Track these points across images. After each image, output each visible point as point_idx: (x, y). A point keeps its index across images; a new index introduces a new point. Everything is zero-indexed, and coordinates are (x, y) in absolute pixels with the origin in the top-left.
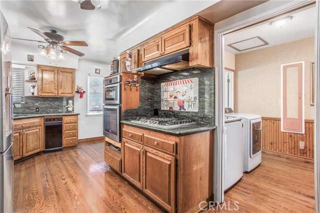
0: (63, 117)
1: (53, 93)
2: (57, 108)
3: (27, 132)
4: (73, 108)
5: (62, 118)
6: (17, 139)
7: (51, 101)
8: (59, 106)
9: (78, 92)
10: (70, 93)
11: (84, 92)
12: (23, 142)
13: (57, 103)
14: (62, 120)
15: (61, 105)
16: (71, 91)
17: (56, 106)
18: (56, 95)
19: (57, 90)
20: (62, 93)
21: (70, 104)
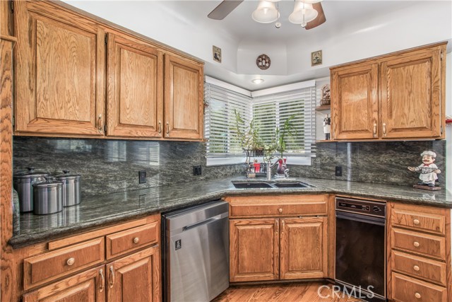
0: (389, 205)
1: (367, 131)
2: (386, 171)
3: (290, 226)
5: (383, 207)
6: (267, 238)
8: (391, 166)
10: (421, 129)
12: (279, 245)
13: (385, 158)
14: (383, 213)
15: (396, 163)
16: (429, 120)
17: (382, 167)
18: (376, 136)
19: (376, 123)
20: (393, 129)
21: (427, 163)
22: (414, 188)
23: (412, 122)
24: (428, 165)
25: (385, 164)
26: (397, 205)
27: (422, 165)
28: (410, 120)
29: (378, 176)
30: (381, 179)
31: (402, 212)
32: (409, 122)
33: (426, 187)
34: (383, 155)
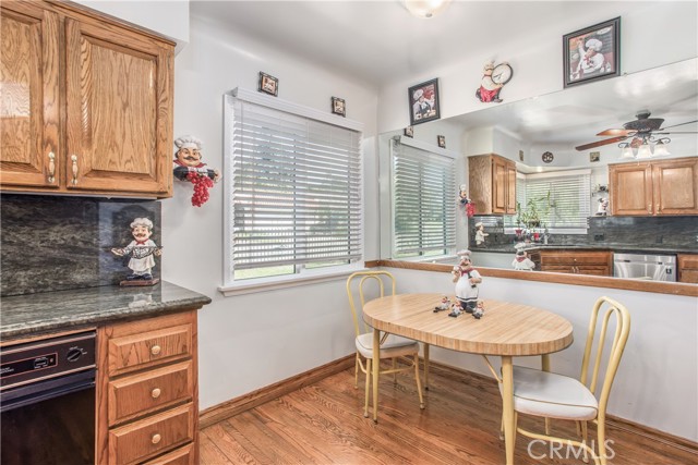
0: (101, 335)
1: (27, 166)
2: (64, 262)
4: (157, 259)
7: (23, 222)
8: (74, 249)
9: (181, 174)
10: (141, 176)
11: (212, 175)
13: (60, 234)
14: (92, 358)
15: (85, 243)
16: (153, 162)
17: (55, 253)
18: (53, 181)
19: (54, 150)
20: (93, 170)
21: (142, 239)
22: (123, 286)
23: (128, 161)
24: (143, 242)
25: (61, 247)
26: (118, 329)
27: (133, 244)
28: (125, 159)
29: (44, 275)
30: (50, 282)
31: (130, 341)
32: (123, 162)
33: (140, 282)
34: (56, 228)
